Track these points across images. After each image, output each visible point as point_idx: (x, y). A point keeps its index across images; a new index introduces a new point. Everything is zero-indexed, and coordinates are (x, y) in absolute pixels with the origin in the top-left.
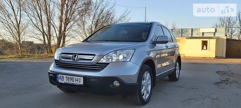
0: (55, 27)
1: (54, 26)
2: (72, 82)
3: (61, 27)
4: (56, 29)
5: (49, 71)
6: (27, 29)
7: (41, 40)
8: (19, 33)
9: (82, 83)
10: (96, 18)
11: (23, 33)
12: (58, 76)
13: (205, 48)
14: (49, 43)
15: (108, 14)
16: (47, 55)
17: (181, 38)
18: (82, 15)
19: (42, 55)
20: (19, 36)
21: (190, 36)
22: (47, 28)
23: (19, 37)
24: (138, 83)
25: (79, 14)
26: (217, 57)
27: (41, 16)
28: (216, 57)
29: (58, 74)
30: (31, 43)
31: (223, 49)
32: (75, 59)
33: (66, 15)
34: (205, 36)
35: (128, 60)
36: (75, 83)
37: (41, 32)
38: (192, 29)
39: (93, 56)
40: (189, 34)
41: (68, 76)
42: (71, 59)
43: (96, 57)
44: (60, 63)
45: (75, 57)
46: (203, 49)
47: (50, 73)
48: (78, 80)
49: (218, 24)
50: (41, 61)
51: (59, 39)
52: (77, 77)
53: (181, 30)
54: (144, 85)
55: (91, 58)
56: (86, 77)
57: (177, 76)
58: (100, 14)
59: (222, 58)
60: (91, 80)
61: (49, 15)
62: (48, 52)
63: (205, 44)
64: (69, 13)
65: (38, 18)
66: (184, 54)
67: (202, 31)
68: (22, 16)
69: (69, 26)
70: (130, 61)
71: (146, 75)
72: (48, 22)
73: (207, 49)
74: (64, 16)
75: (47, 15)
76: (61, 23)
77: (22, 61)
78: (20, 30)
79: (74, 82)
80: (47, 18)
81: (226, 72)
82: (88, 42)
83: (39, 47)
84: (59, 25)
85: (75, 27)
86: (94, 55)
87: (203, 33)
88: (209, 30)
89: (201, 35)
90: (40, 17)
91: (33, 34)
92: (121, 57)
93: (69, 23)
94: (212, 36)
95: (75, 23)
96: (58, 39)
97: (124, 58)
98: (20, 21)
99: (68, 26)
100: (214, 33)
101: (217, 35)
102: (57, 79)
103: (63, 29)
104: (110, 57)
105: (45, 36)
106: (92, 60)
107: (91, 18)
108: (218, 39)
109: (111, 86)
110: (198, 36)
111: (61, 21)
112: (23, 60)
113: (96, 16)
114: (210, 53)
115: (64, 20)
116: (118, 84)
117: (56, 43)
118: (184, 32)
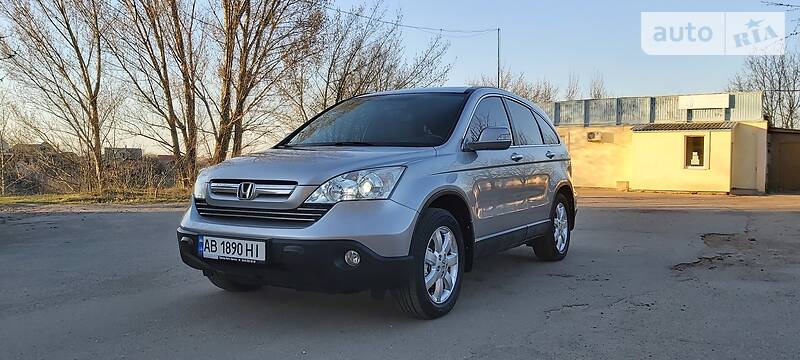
0: (208, 100)
1: (203, 99)
2: (236, 255)
3: (227, 100)
4: (212, 108)
5: (179, 230)
6: (121, 109)
7: (166, 143)
8: (95, 123)
9: (262, 257)
10: (340, 70)
11: (107, 123)
12: (201, 241)
13: (695, 159)
14: (192, 153)
15: (379, 55)
16: (185, 191)
17: (617, 128)
18: (295, 62)
19: (167, 191)
20: (97, 131)
21: (646, 121)
22: (185, 105)
23: (98, 136)
24: (412, 257)
25: (284, 57)
26: (735, 191)
27: (165, 67)
28: (732, 189)
29: (202, 236)
30: (134, 154)
31: (756, 163)
32: (244, 196)
33: (243, 62)
34: (695, 120)
35: (386, 196)
36: (245, 257)
37: (166, 117)
38: (653, 100)
39: (292, 187)
40: (643, 114)
41: (226, 240)
42: (234, 195)
43: (298, 189)
44: (209, 206)
45: (245, 190)
46: (688, 163)
47: (180, 235)
48: (251, 250)
49: (744, 80)
50: (165, 209)
51: (222, 141)
52: (250, 243)
53: (615, 102)
54: (434, 264)
55: (288, 192)
56: (274, 242)
57: (560, 247)
58: (353, 55)
59: (755, 192)
60: (287, 249)
61: (188, 62)
62: (186, 182)
63: (695, 146)
64: (251, 56)
65: (155, 74)
66: (628, 182)
67: (685, 103)
68: (106, 68)
69: (254, 97)
70: (389, 198)
71: (439, 236)
72: (188, 87)
73: (701, 164)
74: (236, 66)
75: (184, 63)
76: (228, 89)
77: (105, 210)
78: (99, 113)
79: (243, 256)
80: (185, 74)
81: (733, 235)
82: (287, 147)
83: (158, 165)
84: (220, 94)
85: (273, 101)
86: (295, 183)
87: (690, 111)
88: (709, 101)
89: (683, 119)
90: (161, 69)
91: (141, 126)
92: (366, 188)
93: (252, 86)
94: (721, 119)
95: (273, 87)
96: (219, 140)
97: (374, 189)
98: (98, 84)
99: (250, 99)
100: (727, 111)
101: (735, 117)
102: (197, 250)
103: (233, 106)
104: (336, 189)
105: (179, 130)
106: (289, 195)
107: (324, 69)
108: (739, 131)
109: (337, 264)
110: (674, 122)
111: (228, 81)
112: (109, 208)
113: (340, 63)
114: (714, 176)
115: (237, 78)
116: (356, 260)
117: (213, 153)
118: (625, 107)
